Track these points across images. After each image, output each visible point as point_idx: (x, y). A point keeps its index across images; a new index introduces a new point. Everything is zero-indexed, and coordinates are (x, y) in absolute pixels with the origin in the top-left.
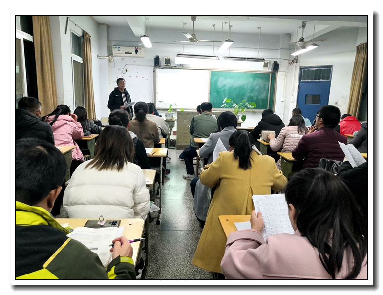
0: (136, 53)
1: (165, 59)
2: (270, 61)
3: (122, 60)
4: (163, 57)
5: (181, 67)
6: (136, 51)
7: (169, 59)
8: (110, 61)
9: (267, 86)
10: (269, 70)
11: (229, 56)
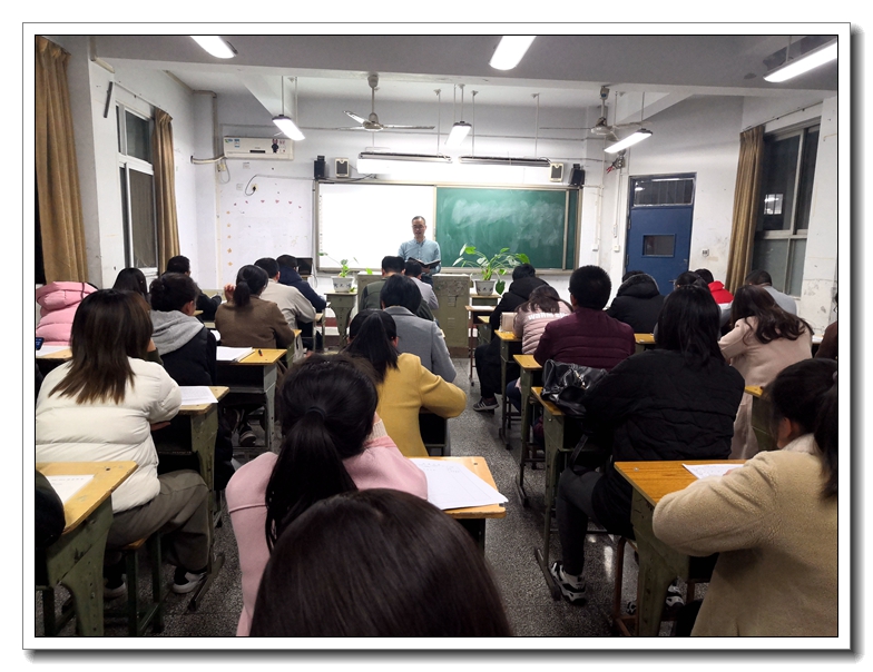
0: (275, 151)
1: (338, 162)
2: (565, 165)
3: (246, 166)
4: (333, 160)
5: (373, 179)
6: (275, 148)
7: (346, 163)
8: (219, 169)
9: (561, 217)
10: (564, 183)
11: (472, 155)
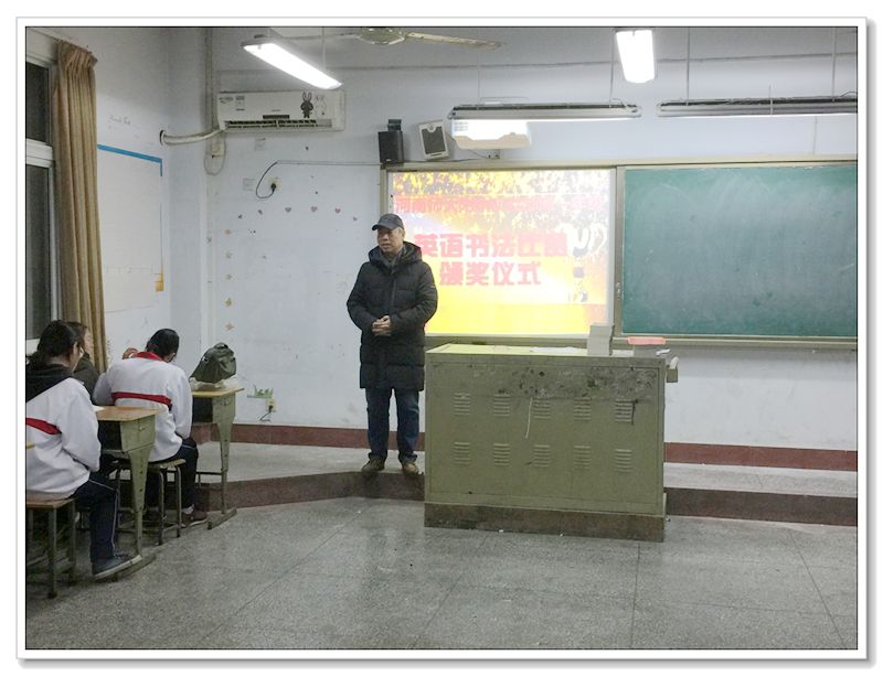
0: (307, 115)
1: (425, 131)
3: (260, 145)
4: (416, 127)
6: (307, 109)
7: (439, 129)
8: (212, 153)
11: (684, 98)
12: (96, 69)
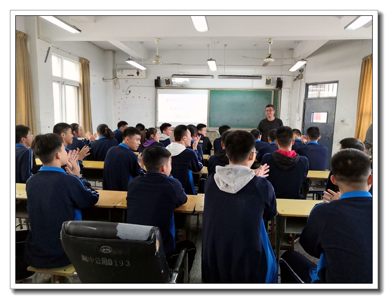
0: (138, 75)
1: (166, 79)
2: (273, 78)
3: (126, 81)
4: (163, 79)
5: (182, 87)
7: (169, 79)
8: (115, 83)
10: (272, 87)
11: (224, 74)
12: (90, 64)
